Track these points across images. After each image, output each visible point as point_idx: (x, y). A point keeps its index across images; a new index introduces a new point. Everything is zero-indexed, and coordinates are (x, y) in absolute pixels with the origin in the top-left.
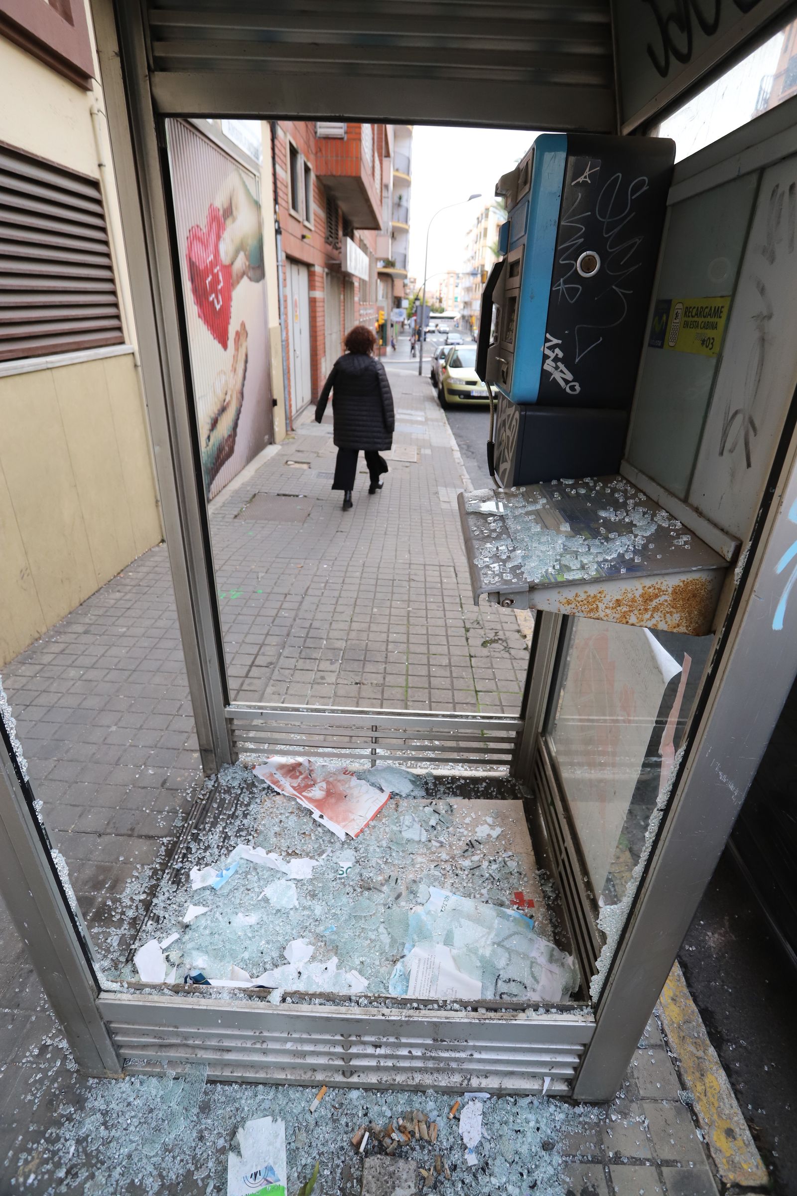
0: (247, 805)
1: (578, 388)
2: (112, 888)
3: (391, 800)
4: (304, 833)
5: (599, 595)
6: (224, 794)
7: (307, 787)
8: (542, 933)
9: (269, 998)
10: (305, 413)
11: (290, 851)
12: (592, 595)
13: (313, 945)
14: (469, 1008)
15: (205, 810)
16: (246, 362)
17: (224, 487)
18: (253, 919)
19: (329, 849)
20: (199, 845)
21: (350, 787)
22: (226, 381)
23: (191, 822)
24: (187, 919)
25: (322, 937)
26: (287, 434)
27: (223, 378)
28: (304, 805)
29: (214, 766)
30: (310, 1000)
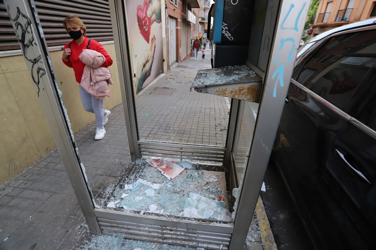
0: (143, 169)
1: (233, 38)
2: (103, 189)
3: (185, 170)
4: (159, 177)
5: (226, 89)
6: (137, 166)
7: (161, 165)
8: (225, 207)
9: (140, 213)
11: (154, 182)
12: (224, 89)
13: (157, 206)
14: (197, 220)
15: (131, 170)
16: (155, 47)
17: (147, 85)
18: (141, 198)
19: (165, 182)
20: (128, 179)
21: (173, 166)
22: (148, 54)
23: (126, 173)
24: (122, 197)
25: (160, 204)
26: (168, 70)
27: (148, 52)
28: (159, 170)
29: (134, 158)
30: (152, 215)
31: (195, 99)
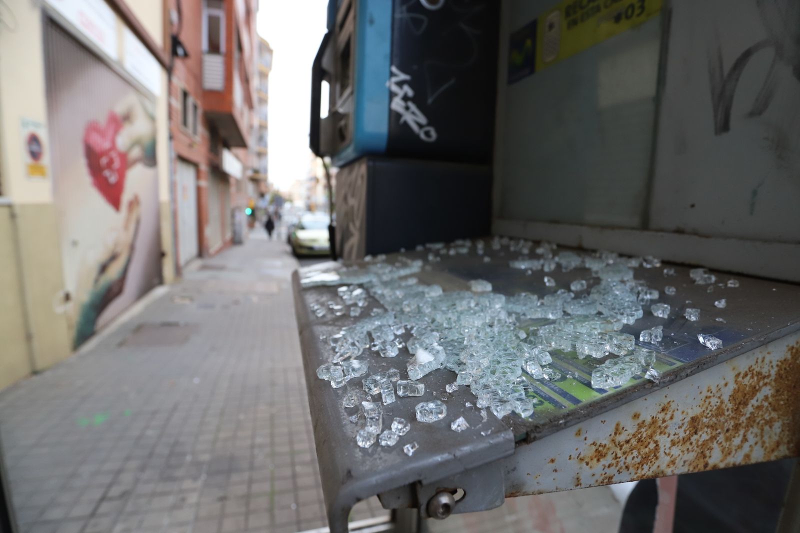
1: (433, 134)
5: (661, 416)
10: (192, 264)
12: (649, 420)
16: (138, 223)
17: (112, 320)
26: (175, 279)
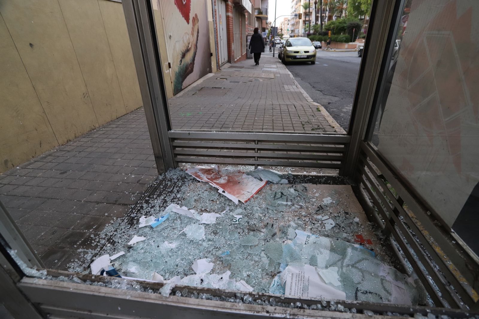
0: (179, 187)
2: (96, 229)
3: (268, 185)
4: (213, 200)
6: (168, 181)
7: (216, 178)
9: (161, 290)
10: (225, 65)
11: (203, 209)
13: (214, 262)
15: (156, 189)
16: (198, 32)
17: (189, 85)
18: (174, 245)
19: (228, 208)
20: (148, 205)
21: (242, 179)
22: (189, 39)
23: (146, 195)
24: (131, 243)
25: (220, 258)
26: (217, 70)
27: (188, 37)
28: (213, 186)
29: (163, 167)
31: (261, 98)
